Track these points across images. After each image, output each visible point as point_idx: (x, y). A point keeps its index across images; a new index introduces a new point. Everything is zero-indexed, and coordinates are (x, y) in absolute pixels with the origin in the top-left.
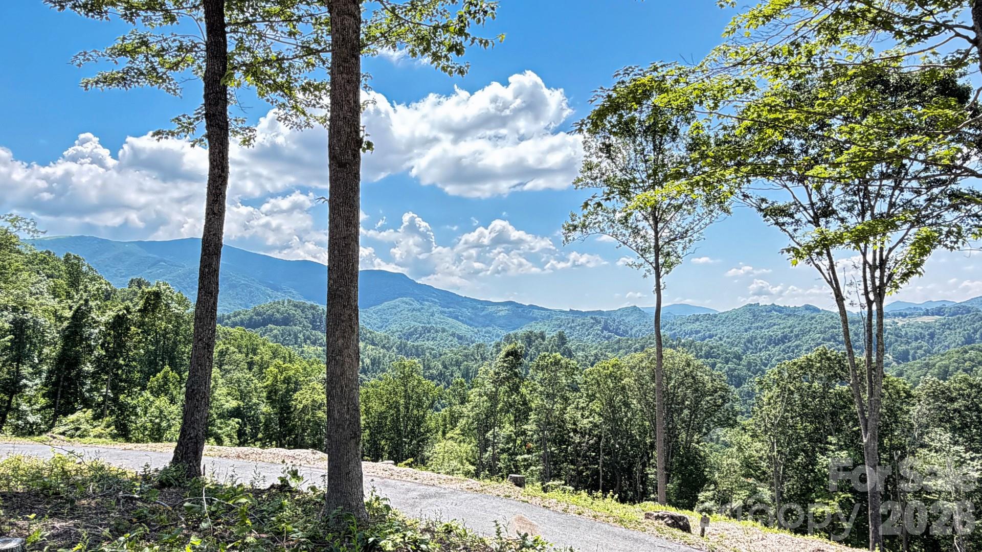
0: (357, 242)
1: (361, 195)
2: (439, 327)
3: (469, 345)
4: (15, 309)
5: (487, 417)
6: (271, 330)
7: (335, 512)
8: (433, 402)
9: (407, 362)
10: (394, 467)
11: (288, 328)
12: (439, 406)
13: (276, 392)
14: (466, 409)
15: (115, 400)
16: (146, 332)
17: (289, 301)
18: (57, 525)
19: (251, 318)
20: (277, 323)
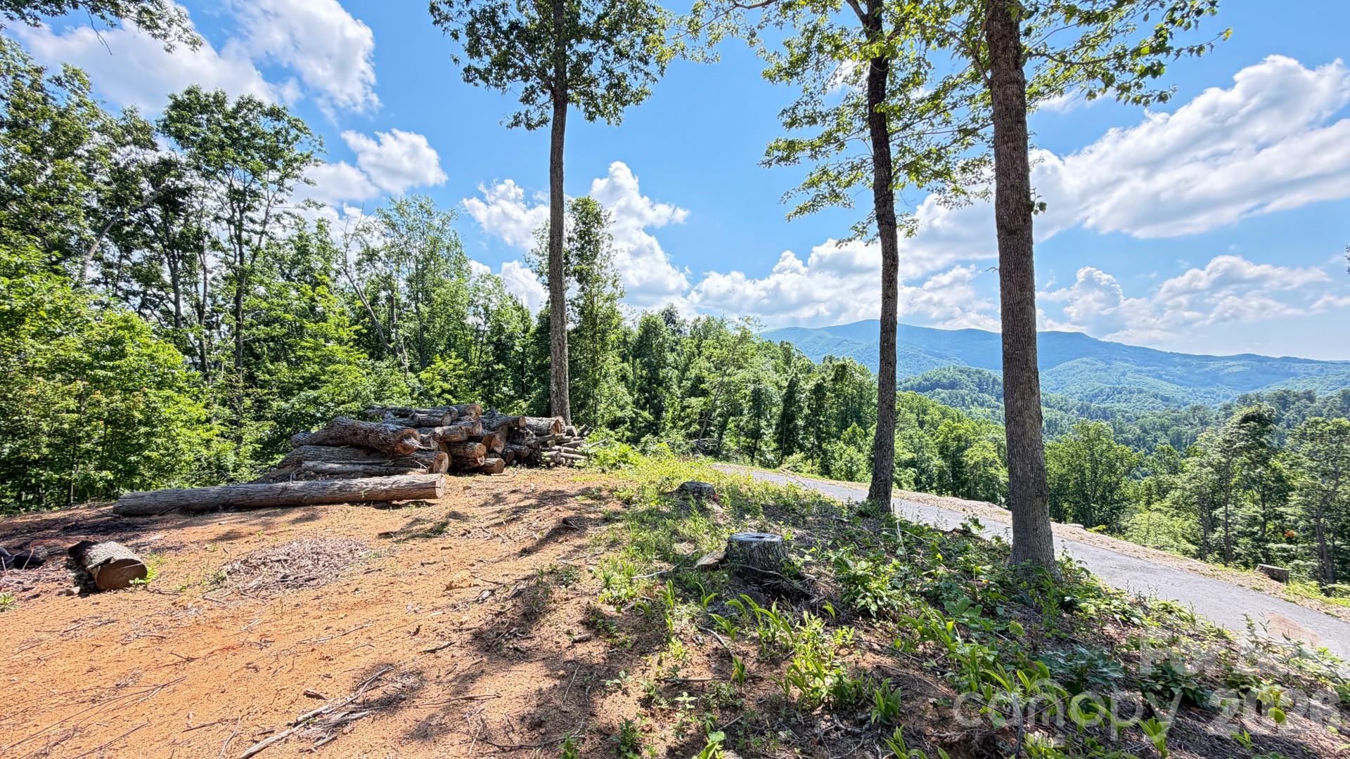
0: (1033, 306)
1: (1035, 258)
2: (1134, 387)
3: (1179, 407)
4: (754, 382)
5: (1214, 492)
6: (939, 394)
7: (1024, 563)
8: (1131, 468)
9: (1091, 424)
10: (1084, 531)
11: (955, 391)
12: (1138, 474)
13: (948, 448)
14: (1180, 480)
15: (820, 447)
16: (838, 396)
17: (955, 368)
18: (797, 532)
19: (920, 383)
20: (944, 387)
